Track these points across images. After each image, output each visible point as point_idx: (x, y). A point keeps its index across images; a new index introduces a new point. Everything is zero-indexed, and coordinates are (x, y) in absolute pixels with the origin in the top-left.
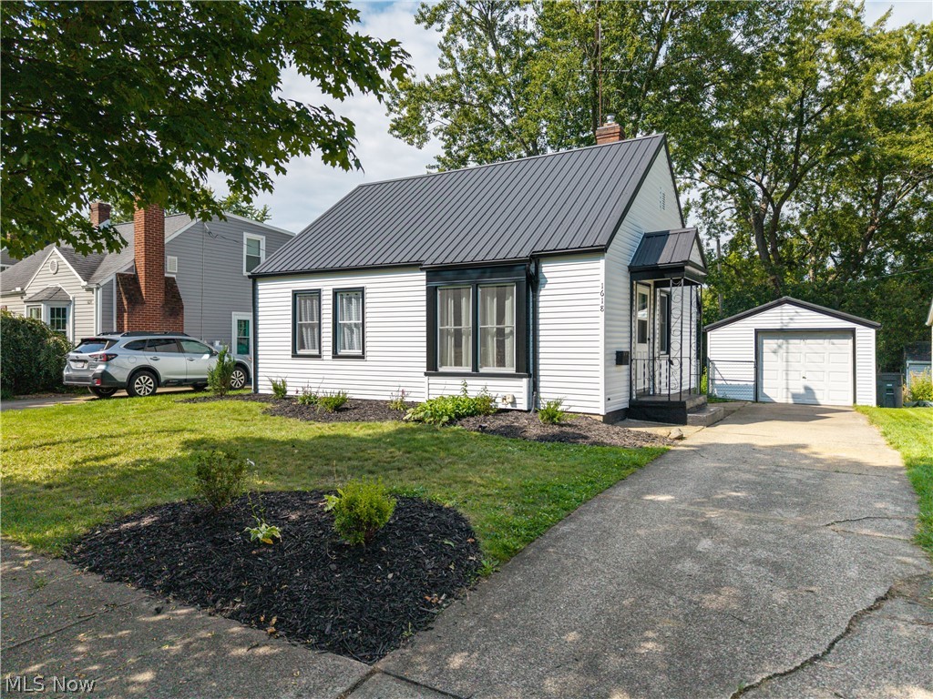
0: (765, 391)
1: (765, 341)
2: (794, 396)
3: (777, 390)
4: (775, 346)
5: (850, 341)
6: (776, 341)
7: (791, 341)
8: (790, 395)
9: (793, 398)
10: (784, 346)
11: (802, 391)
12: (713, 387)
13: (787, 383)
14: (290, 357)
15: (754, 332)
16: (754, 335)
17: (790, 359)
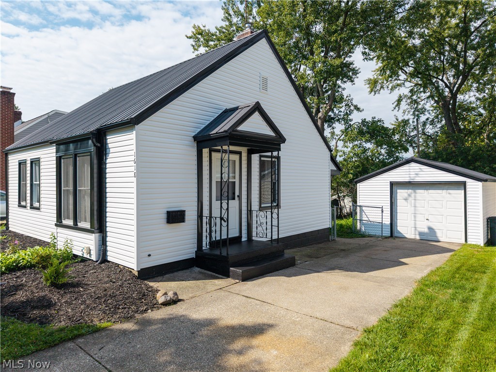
0: (399, 229)
1: (398, 191)
2: (421, 234)
3: (407, 228)
4: (406, 195)
5: (463, 191)
6: (407, 190)
7: (418, 191)
8: (417, 233)
9: (419, 235)
10: (413, 195)
11: (426, 230)
12: (360, 225)
13: (415, 224)
14: (17, 206)
15: (389, 184)
16: (389, 186)
17: (417, 205)
